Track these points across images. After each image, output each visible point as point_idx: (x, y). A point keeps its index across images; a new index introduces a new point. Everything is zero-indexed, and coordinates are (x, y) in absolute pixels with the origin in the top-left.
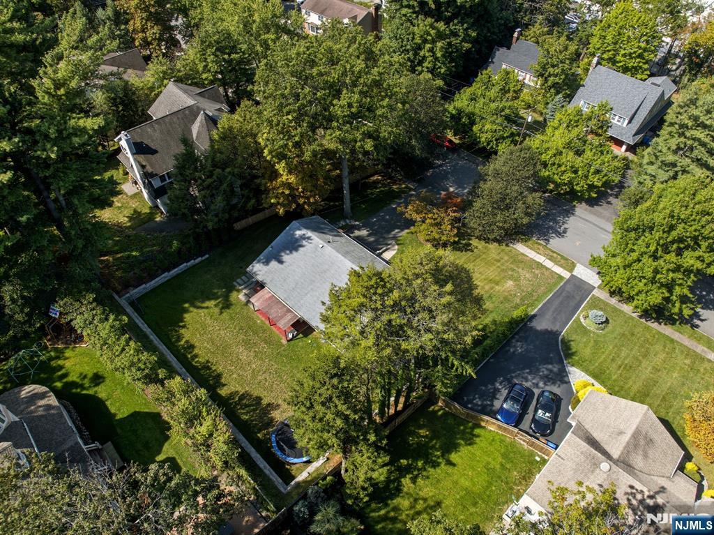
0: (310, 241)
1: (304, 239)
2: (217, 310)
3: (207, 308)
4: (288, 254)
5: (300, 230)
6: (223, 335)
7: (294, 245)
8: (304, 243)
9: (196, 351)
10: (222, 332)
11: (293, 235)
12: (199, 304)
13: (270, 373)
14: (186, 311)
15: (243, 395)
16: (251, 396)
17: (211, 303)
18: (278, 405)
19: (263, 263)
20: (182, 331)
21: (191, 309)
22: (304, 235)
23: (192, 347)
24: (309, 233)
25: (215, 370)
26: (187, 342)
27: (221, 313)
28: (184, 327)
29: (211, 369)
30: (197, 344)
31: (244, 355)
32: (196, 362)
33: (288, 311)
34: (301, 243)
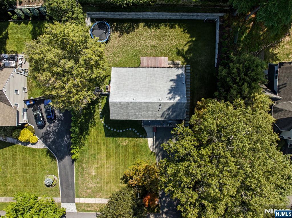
0: (168, 98)
1: (172, 97)
2: (180, 48)
3: (185, 45)
4: (172, 85)
5: (179, 100)
6: (166, 42)
7: (174, 91)
8: (170, 95)
9: (168, 28)
10: (168, 42)
11: (179, 95)
12: (190, 44)
13: (135, 45)
14: (191, 37)
15: (134, 29)
16: (132, 32)
17: (186, 49)
18: (120, 37)
19: (179, 75)
20: (182, 29)
21: (190, 39)
22: (174, 99)
23: (171, 27)
24: (172, 101)
25: (153, 28)
26: (175, 27)
27: (177, 48)
28: (184, 31)
29: (155, 27)
30: (171, 30)
31: (150, 43)
32: (163, 24)
34: (172, 94)
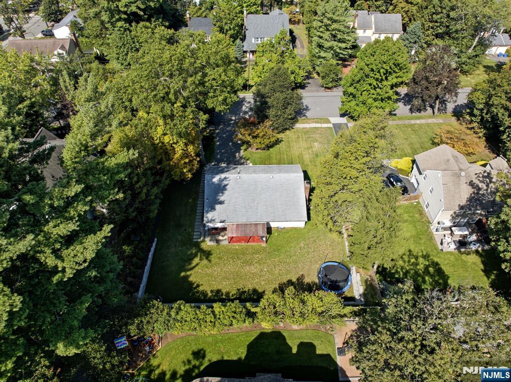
0: (228, 179)
1: (223, 180)
2: (205, 262)
3: (197, 265)
4: (222, 196)
5: (214, 178)
6: (228, 270)
7: (221, 188)
8: (225, 182)
9: (224, 291)
10: (224, 269)
11: (213, 183)
12: (190, 267)
13: (278, 265)
14: (188, 276)
15: (279, 287)
16: (284, 284)
17: (196, 260)
18: (303, 275)
19: (211, 211)
20: (201, 288)
21: (188, 273)
22: (220, 179)
23: (219, 291)
24: (223, 176)
25: (249, 290)
26: (212, 291)
27: (210, 261)
28: (198, 286)
29: (245, 292)
30: (219, 288)
31: (254, 269)
32: (232, 296)
33: (256, 225)
34: (223, 185)
